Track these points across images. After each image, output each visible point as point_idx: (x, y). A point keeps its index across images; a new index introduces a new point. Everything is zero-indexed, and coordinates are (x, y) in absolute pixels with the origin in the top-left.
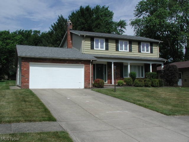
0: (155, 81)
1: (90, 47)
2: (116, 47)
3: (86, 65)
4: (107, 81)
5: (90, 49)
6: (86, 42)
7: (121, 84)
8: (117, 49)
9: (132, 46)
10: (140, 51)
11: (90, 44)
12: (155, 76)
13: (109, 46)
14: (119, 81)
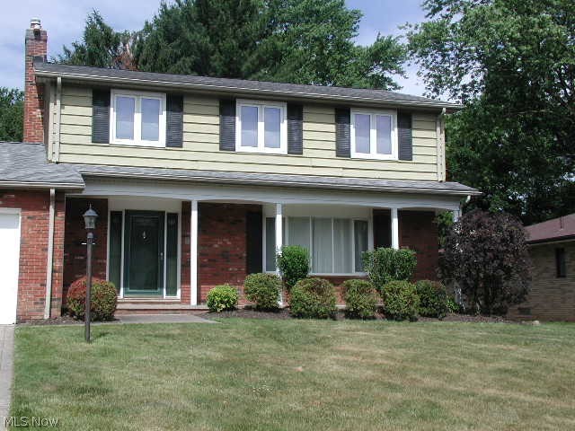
0: (398, 293)
1: (89, 131)
2: (222, 134)
3: (31, 213)
4: (179, 292)
5: (89, 140)
6: (68, 109)
7: (222, 302)
8: (227, 143)
9: (306, 126)
10: (343, 152)
11: (89, 121)
12: (402, 268)
13: (186, 127)
14: (215, 289)
